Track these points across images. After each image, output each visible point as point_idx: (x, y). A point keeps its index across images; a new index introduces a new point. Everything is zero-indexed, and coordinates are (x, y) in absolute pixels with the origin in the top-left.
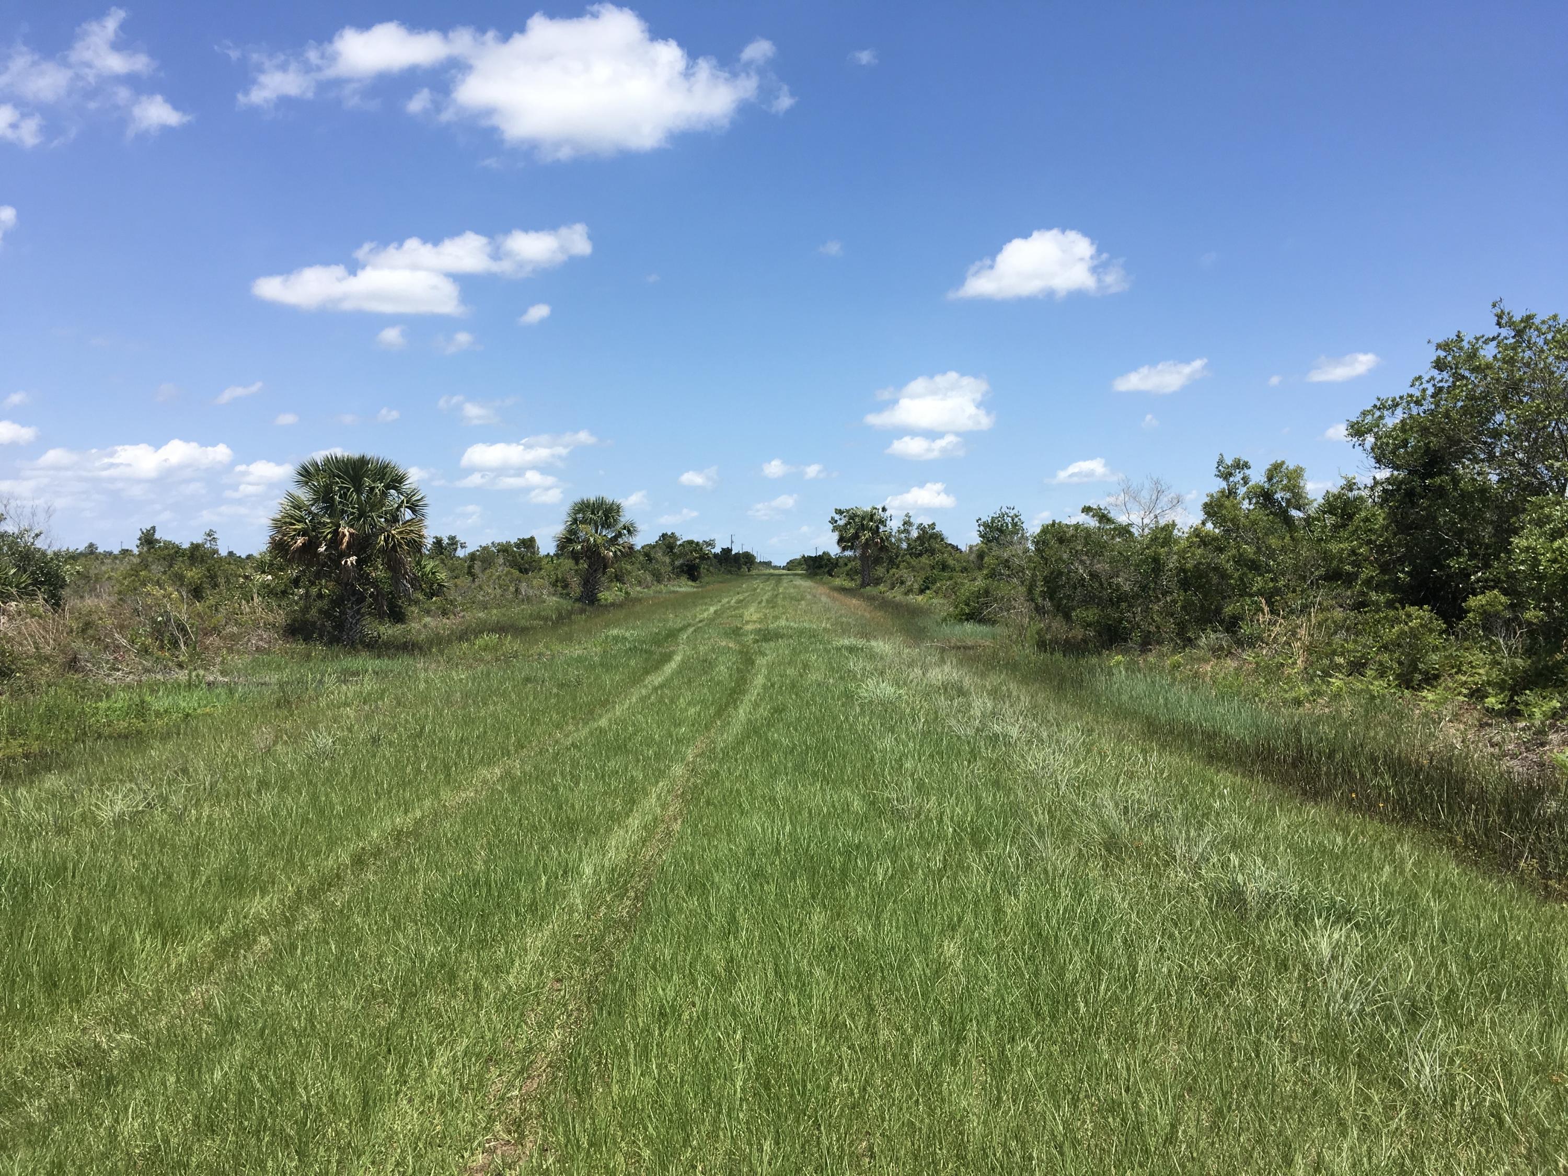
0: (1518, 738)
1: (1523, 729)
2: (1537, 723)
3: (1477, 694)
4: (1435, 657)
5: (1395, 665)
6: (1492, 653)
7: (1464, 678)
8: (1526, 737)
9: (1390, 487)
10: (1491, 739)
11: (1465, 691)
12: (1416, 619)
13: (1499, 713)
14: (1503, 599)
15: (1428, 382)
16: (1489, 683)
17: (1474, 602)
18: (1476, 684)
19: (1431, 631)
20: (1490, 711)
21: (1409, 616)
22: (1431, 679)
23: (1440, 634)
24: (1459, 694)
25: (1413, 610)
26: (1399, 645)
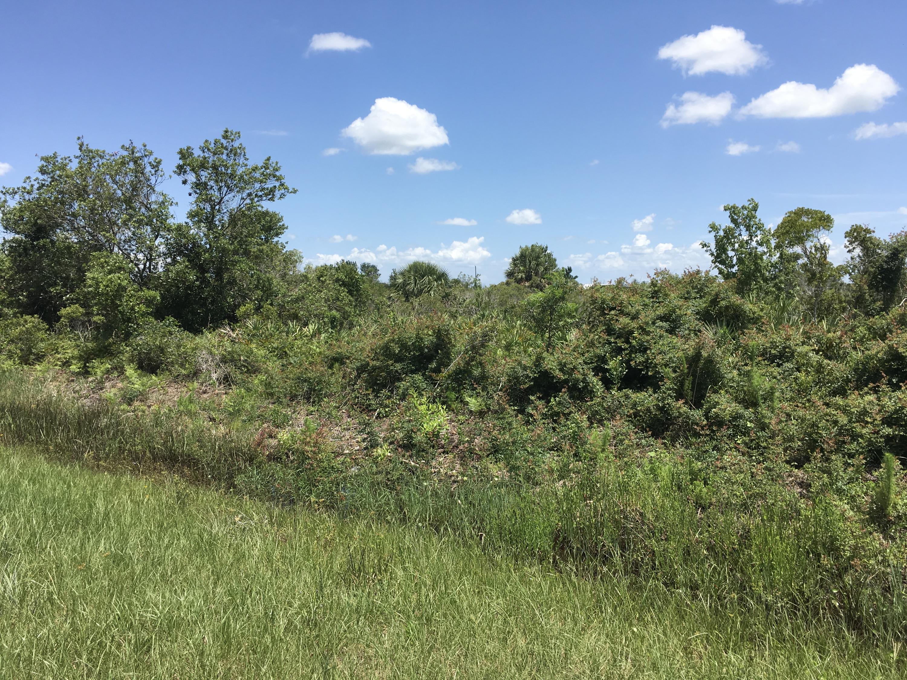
0: (88, 387)
1: (92, 382)
2: (99, 378)
3: (66, 364)
4: (42, 345)
5: (18, 351)
6: (75, 340)
7: (59, 356)
8: (93, 385)
9: (14, 245)
10: (74, 388)
11: (59, 363)
12: (30, 322)
13: (78, 374)
14: (81, 310)
15: (35, 180)
16: (73, 357)
17: (64, 311)
18: (66, 358)
19: (39, 330)
20: (73, 373)
21: (26, 321)
22: (40, 358)
23: (46, 332)
24: (56, 365)
25: (28, 317)
26: (21, 339)
